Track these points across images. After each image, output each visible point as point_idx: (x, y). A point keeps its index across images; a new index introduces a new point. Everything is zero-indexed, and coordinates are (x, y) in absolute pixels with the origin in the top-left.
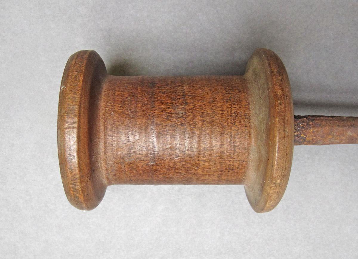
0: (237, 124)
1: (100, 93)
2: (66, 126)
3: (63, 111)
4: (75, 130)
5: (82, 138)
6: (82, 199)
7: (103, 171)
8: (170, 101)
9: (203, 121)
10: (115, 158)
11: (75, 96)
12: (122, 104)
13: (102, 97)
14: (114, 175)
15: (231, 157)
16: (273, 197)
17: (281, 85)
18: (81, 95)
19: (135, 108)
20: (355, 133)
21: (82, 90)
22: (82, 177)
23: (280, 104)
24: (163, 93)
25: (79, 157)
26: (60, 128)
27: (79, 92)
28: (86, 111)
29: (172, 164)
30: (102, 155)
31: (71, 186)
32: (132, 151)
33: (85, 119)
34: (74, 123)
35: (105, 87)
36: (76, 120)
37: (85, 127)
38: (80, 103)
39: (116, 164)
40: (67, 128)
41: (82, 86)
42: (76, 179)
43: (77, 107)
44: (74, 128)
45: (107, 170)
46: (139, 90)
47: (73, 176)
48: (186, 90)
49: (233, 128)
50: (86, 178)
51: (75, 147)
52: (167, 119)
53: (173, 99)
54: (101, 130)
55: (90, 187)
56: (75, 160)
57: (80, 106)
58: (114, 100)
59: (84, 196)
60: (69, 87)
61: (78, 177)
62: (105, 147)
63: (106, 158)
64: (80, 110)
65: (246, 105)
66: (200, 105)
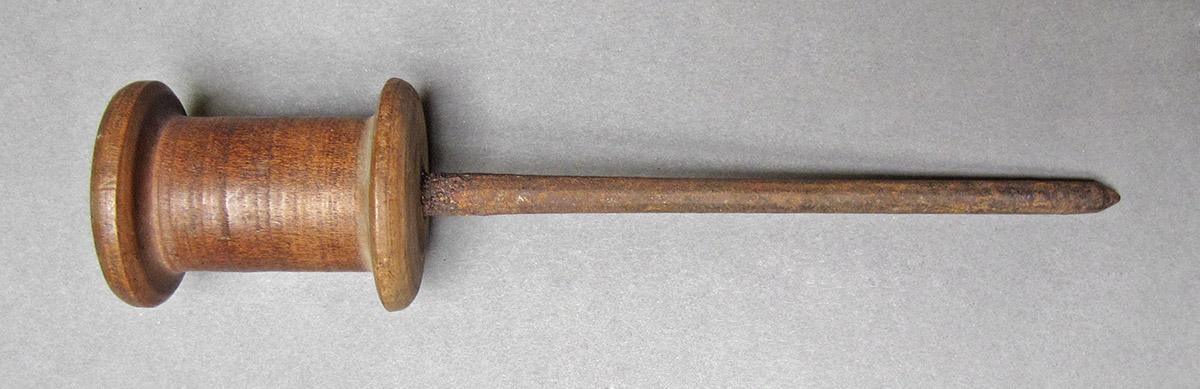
0: (338, 185)
1: (154, 143)
2: (101, 187)
3: (98, 166)
4: (114, 192)
5: (123, 202)
6: (128, 286)
7: (159, 248)
8: (249, 154)
9: (293, 181)
10: (174, 230)
11: (114, 147)
12: (185, 157)
13: (158, 148)
14: (177, 255)
15: (332, 230)
16: (385, 283)
17: (386, 134)
18: (123, 147)
19: (202, 163)
20: (528, 198)
21: (125, 140)
22: (124, 254)
23: (382, 159)
24: (243, 142)
25: (118, 226)
26: (94, 188)
27: (120, 143)
28: (129, 168)
29: (253, 238)
30: (156, 227)
31: (110, 267)
32: (197, 222)
33: (127, 177)
34: (111, 183)
35: (163, 135)
36: (115, 178)
37: (127, 188)
38: (121, 157)
39: (176, 240)
40: (102, 189)
41: (125, 135)
42: (116, 257)
43: (117, 162)
44: (111, 189)
45: (165, 248)
46: (211, 139)
47: (112, 253)
48: (275, 137)
49: (333, 191)
50: (130, 257)
51: (114, 213)
52: (244, 178)
53: (255, 151)
54: (154, 191)
55: (138, 270)
56: (114, 230)
57: (120, 161)
58: (174, 151)
59: (129, 281)
60: (107, 136)
61: (118, 253)
62: (159, 216)
63: (162, 231)
64: (120, 166)
65: (353, 159)
66: (290, 160)
